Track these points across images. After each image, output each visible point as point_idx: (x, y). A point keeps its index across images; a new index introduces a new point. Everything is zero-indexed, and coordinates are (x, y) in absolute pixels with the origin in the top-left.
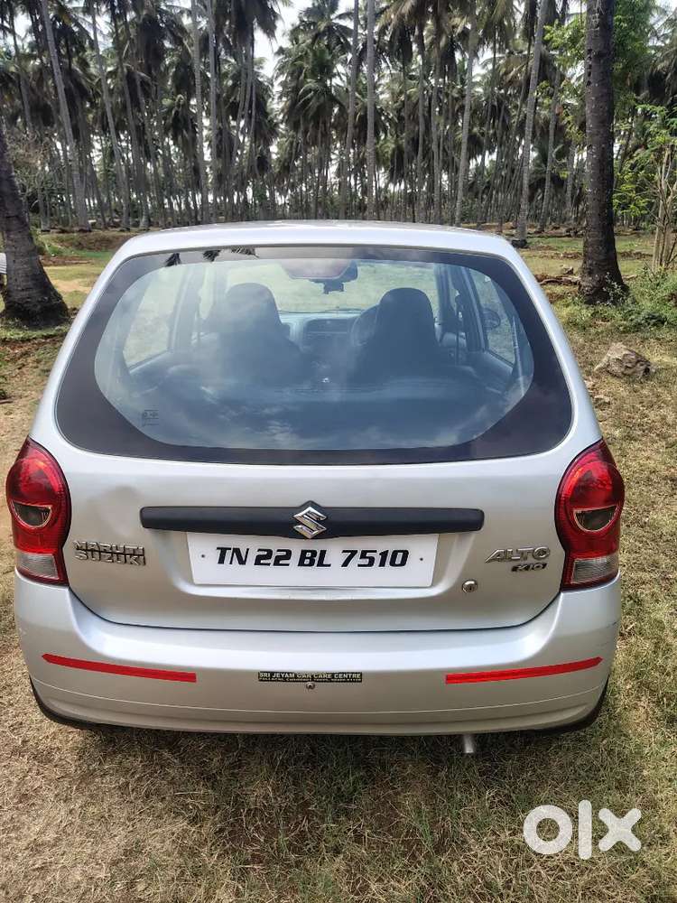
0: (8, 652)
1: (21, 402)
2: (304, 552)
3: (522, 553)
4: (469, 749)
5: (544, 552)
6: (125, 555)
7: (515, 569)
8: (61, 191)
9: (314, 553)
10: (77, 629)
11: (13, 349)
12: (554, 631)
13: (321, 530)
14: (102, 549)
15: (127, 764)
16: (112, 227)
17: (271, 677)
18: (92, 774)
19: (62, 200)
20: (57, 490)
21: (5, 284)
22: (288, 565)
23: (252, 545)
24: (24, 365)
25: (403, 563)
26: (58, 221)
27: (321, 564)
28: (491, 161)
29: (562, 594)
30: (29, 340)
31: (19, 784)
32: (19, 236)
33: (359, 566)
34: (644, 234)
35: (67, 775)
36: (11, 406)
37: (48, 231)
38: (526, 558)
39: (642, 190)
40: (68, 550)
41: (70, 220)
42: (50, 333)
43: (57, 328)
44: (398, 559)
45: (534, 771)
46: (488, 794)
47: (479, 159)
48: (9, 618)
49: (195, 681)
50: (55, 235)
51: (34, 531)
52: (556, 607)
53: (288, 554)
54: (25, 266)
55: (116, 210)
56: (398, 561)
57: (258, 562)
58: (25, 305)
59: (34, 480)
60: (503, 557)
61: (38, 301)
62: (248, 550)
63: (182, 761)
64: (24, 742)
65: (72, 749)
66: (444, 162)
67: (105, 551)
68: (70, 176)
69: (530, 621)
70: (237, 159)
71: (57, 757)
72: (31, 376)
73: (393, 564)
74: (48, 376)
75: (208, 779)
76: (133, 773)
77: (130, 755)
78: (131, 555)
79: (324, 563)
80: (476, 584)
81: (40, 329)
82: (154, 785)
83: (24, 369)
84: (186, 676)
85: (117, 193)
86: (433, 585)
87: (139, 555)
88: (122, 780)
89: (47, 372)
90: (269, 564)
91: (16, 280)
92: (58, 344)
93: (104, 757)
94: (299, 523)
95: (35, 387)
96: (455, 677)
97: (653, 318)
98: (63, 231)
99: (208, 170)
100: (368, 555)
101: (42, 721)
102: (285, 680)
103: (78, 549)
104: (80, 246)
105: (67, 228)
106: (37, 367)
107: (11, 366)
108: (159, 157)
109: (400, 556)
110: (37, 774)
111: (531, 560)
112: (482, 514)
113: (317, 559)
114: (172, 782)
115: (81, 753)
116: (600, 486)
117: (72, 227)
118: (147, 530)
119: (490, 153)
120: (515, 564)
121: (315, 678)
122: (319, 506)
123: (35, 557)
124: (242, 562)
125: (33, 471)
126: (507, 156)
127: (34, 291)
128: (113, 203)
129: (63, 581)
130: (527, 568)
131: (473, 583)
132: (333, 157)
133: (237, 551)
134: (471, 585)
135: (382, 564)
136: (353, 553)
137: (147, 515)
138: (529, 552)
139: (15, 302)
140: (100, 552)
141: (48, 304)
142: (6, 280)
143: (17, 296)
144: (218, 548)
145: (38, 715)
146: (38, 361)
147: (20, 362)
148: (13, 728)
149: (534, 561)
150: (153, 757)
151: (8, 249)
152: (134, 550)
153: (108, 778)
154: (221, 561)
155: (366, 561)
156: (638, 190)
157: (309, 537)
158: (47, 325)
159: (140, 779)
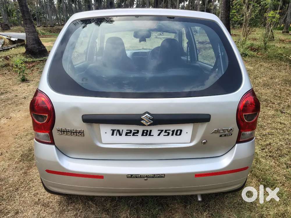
0: (31, 168)
1: (33, 82)
2: (143, 131)
3: (224, 130)
4: (200, 199)
5: (231, 130)
6: (76, 133)
7: (221, 136)
8: (44, 13)
9: (147, 131)
10: (58, 160)
11: (29, 64)
12: (234, 158)
13: (151, 123)
14: (67, 131)
15: (76, 206)
16: (61, 25)
17: (131, 176)
18: (64, 211)
19: (44, 16)
20: (49, 109)
21: (26, 43)
22: (138, 135)
23: (124, 128)
24: (33, 70)
25: (180, 134)
26: (43, 23)
27: (150, 135)
28: (186, 4)
29: (236, 145)
30: (34, 62)
31: (37, 215)
32: (30, 26)
33: (164, 135)
34: (236, 28)
35: (55, 212)
36: (29, 83)
37: (40, 27)
38: (225, 132)
39: (238, 12)
40: (54, 131)
41: (47, 23)
42: (42, 59)
43: (44, 58)
44: (179, 133)
45: (220, 205)
46: (205, 214)
47: (183, 3)
48: (32, 156)
49: (103, 178)
50: (42, 28)
51: (41, 124)
52: (235, 149)
53: (138, 131)
54: (32, 36)
55: (62, 20)
56: (178, 133)
57: (126, 135)
58: (33, 50)
59: (40, 105)
60: (217, 132)
61: (38, 49)
62: (123, 130)
63: (96, 205)
64: (39, 200)
65: (57, 202)
66: (171, 4)
67: (69, 132)
68: (47, 7)
69: (224, 154)
70: (103, 3)
71: (51, 205)
72: (36, 73)
73: (176, 135)
74: (41, 74)
75: (106, 211)
76: (79, 210)
77: (77, 204)
78: (79, 133)
79: (151, 135)
80: (206, 141)
81: (38, 58)
82: (87, 214)
83: (33, 71)
84: (100, 177)
85: (62, 14)
86: (191, 142)
87: (82, 133)
88: (75, 213)
89: (41, 72)
90: (131, 135)
91: (29, 41)
92: (44, 63)
93: (68, 204)
94: (143, 120)
95: (37, 77)
96: (199, 175)
97: (243, 54)
98: (45, 27)
99: (93, 6)
100: (167, 131)
101: (45, 192)
102: (137, 177)
103: (58, 131)
104: (50, 32)
105: (46, 26)
106: (37, 71)
107: (29, 70)
108: (77, 2)
109: (179, 132)
110: (44, 211)
111: (227, 133)
112: (210, 116)
113: (148, 133)
114: (93, 213)
115: (60, 203)
116: (250, 105)
117: (48, 25)
118: (84, 123)
119: (186, 2)
120: (221, 134)
121: (148, 176)
122: (151, 114)
123: (42, 134)
124: (120, 135)
125: (40, 102)
126: (192, 3)
127: (36, 45)
128: (61, 17)
129: (53, 143)
130: (225, 135)
131: (205, 141)
132: (135, 2)
133: (118, 131)
134: (205, 142)
135: (172, 135)
136: (162, 131)
137: (84, 118)
138: (226, 129)
139: (29, 49)
140: (67, 132)
141: (41, 50)
142: (26, 42)
143: (30, 47)
144: (111, 130)
145: (43, 190)
146: (38, 69)
147: (32, 69)
148: (35, 195)
149: (228, 133)
150: (86, 204)
151: (26, 31)
152: (80, 131)
153: (70, 212)
154: (113, 134)
155: (167, 134)
156: (237, 12)
157: (146, 125)
158: (41, 57)
159: (81, 212)
